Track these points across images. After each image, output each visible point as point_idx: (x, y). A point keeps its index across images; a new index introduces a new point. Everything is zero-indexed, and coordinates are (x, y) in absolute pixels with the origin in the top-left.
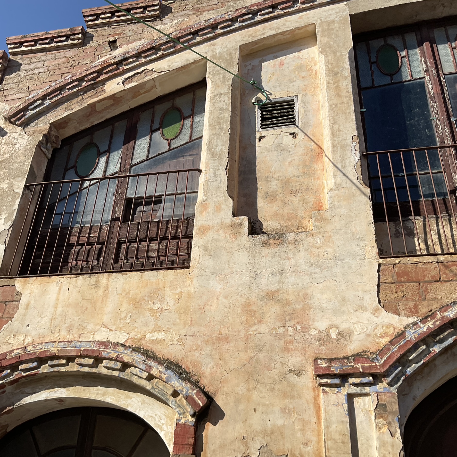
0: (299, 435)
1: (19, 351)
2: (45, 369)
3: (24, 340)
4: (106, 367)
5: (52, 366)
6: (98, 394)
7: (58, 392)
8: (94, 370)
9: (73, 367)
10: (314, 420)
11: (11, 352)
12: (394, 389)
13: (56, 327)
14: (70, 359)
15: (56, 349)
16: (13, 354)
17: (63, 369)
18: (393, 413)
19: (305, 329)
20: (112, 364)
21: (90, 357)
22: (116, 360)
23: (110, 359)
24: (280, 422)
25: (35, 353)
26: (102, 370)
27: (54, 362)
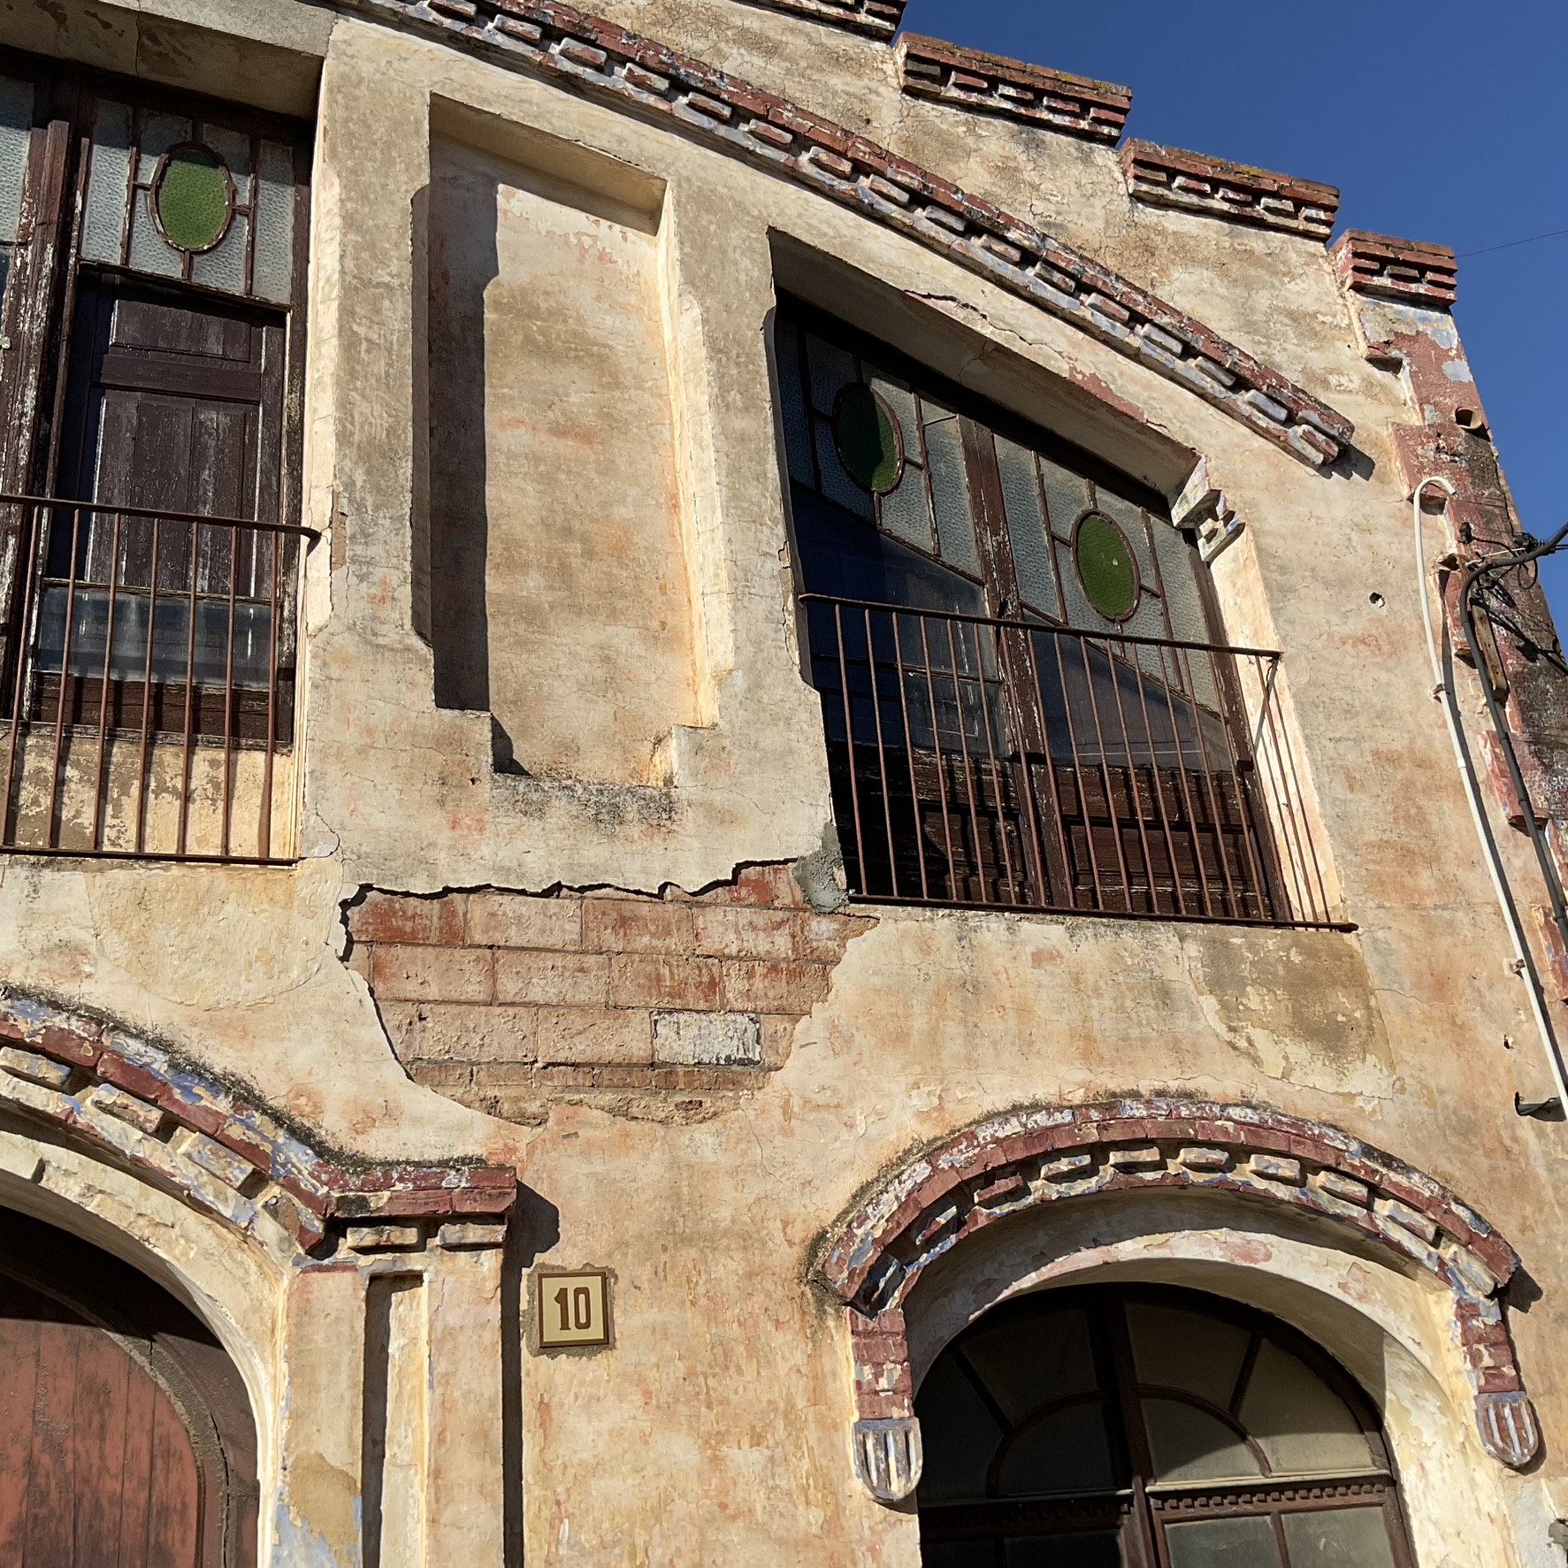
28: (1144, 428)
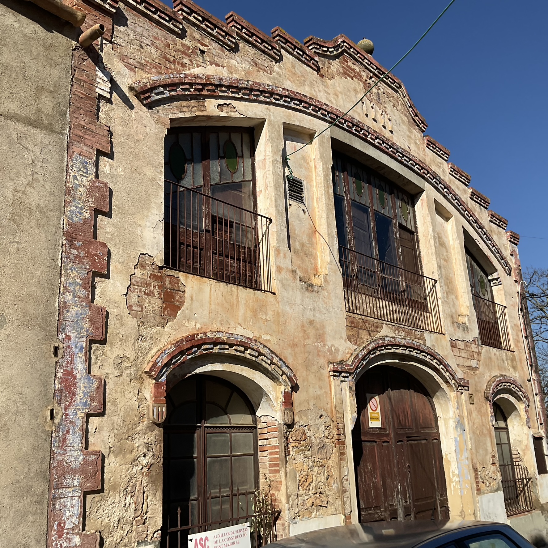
0: (325, 399)
1: (202, 335)
2: (216, 350)
3: (195, 325)
4: (249, 354)
5: (220, 349)
6: (239, 370)
7: (218, 366)
8: (243, 355)
9: (232, 351)
10: (329, 392)
11: (197, 335)
12: (353, 380)
13: (213, 319)
14: (231, 346)
15: (225, 338)
16: (198, 337)
17: (226, 352)
18: (353, 391)
19: (324, 345)
20: (253, 353)
21: (242, 346)
22: (256, 351)
23: (253, 350)
24: (319, 393)
25: (213, 338)
26: (247, 355)
27: (222, 346)
28: (493, 265)
